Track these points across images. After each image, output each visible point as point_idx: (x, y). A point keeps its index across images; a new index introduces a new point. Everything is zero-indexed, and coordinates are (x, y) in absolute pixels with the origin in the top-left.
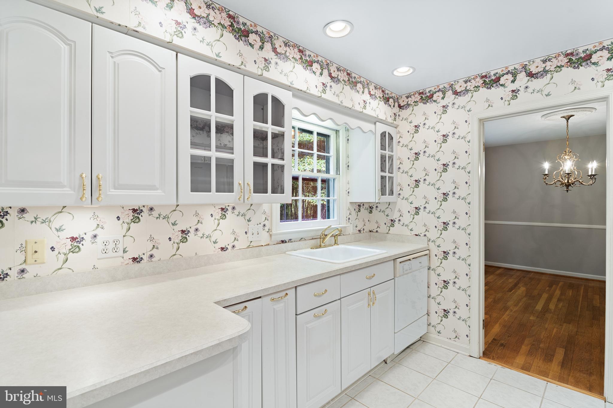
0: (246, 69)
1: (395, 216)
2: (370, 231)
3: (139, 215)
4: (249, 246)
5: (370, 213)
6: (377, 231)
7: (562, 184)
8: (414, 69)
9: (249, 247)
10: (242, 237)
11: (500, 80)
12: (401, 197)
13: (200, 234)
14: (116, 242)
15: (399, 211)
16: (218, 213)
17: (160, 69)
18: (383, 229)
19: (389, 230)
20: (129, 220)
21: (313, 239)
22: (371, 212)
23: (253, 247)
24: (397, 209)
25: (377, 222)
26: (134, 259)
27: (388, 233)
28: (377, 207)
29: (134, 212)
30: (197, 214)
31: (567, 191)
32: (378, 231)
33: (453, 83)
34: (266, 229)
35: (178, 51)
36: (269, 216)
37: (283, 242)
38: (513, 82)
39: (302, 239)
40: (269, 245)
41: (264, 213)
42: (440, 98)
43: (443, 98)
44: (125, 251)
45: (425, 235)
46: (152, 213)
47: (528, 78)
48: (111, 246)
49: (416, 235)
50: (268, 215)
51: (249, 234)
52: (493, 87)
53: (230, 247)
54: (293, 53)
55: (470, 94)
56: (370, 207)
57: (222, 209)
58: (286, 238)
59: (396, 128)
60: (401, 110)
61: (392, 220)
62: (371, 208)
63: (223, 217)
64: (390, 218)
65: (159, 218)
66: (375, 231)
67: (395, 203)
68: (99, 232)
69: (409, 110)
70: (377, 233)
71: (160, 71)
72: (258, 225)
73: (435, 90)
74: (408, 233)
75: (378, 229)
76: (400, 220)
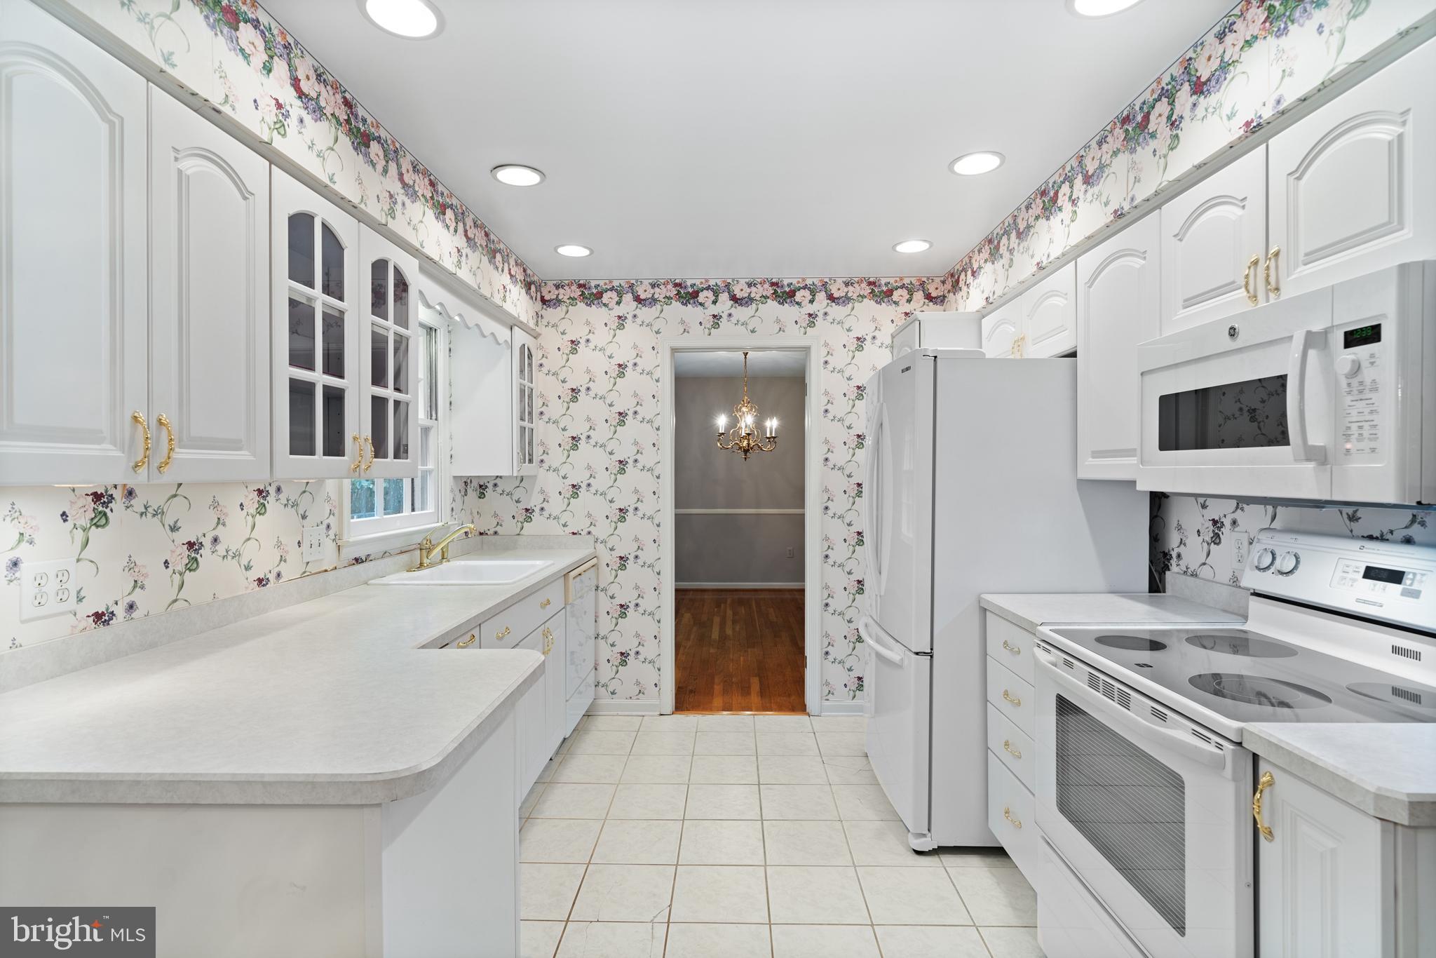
0: (366, 211)
1: (534, 501)
2: (481, 534)
3: (106, 508)
4: (305, 572)
5: (480, 497)
6: (496, 533)
7: (740, 448)
8: (592, 252)
9: (304, 575)
10: (293, 554)
11: (698, 296)
12: (546, 466)
13: (221, 549)
14: (61, 576)
15: (542, 492)
16: (252, 501)
17: (245, 194)
18: (509, 527)
19: (522, 528)
20: (87, 519)
21: (402, 553)
22: (482, 496)
23: (311, 575)
24: (537, 489)
25: (496, 515)
26: (98, 617)
27: (519, 534)
28: (495, 485)
29: (96, 501)
30: (215, 505)
31: (745, 458)
32: (499, 532)
33: (633, 282)
34: (332, 533)
35: (275, 159)
36: (335, 507)
37: (358, 561)
38: (714, 302)
39: (385, 553)
40: (336, 568)
41: (328, 499)
42: (614, 302)
43: (618, 303)
44: (78, 599)
45: (589, 533)
46: (132, 503)
47: (732, 302)
48: (51, 587)
49: (574, 534)
50: (334, 504)
51: (305, 545)
52: (689, 303)
53: (272, 578)
54: (422, 187)
55: (658, 306)
56: (481, 486)
57: (260, 492)
58: (362, 553)
59: (535, 338)
60: (545, 306)
61: (527, 510)
62: (482, 487)
63: (262, 509)
64: (522, 506)
65: (146, 515)
66: (491, 532)
67: (534, 477)
68: (23, 552)
69: (561, 311)
70: (496, 537)
71: (245, 198)
72: (318, 526)
73: (606, 286)
74: (559, 530)
75: (498, 529)
76: (542, 509)
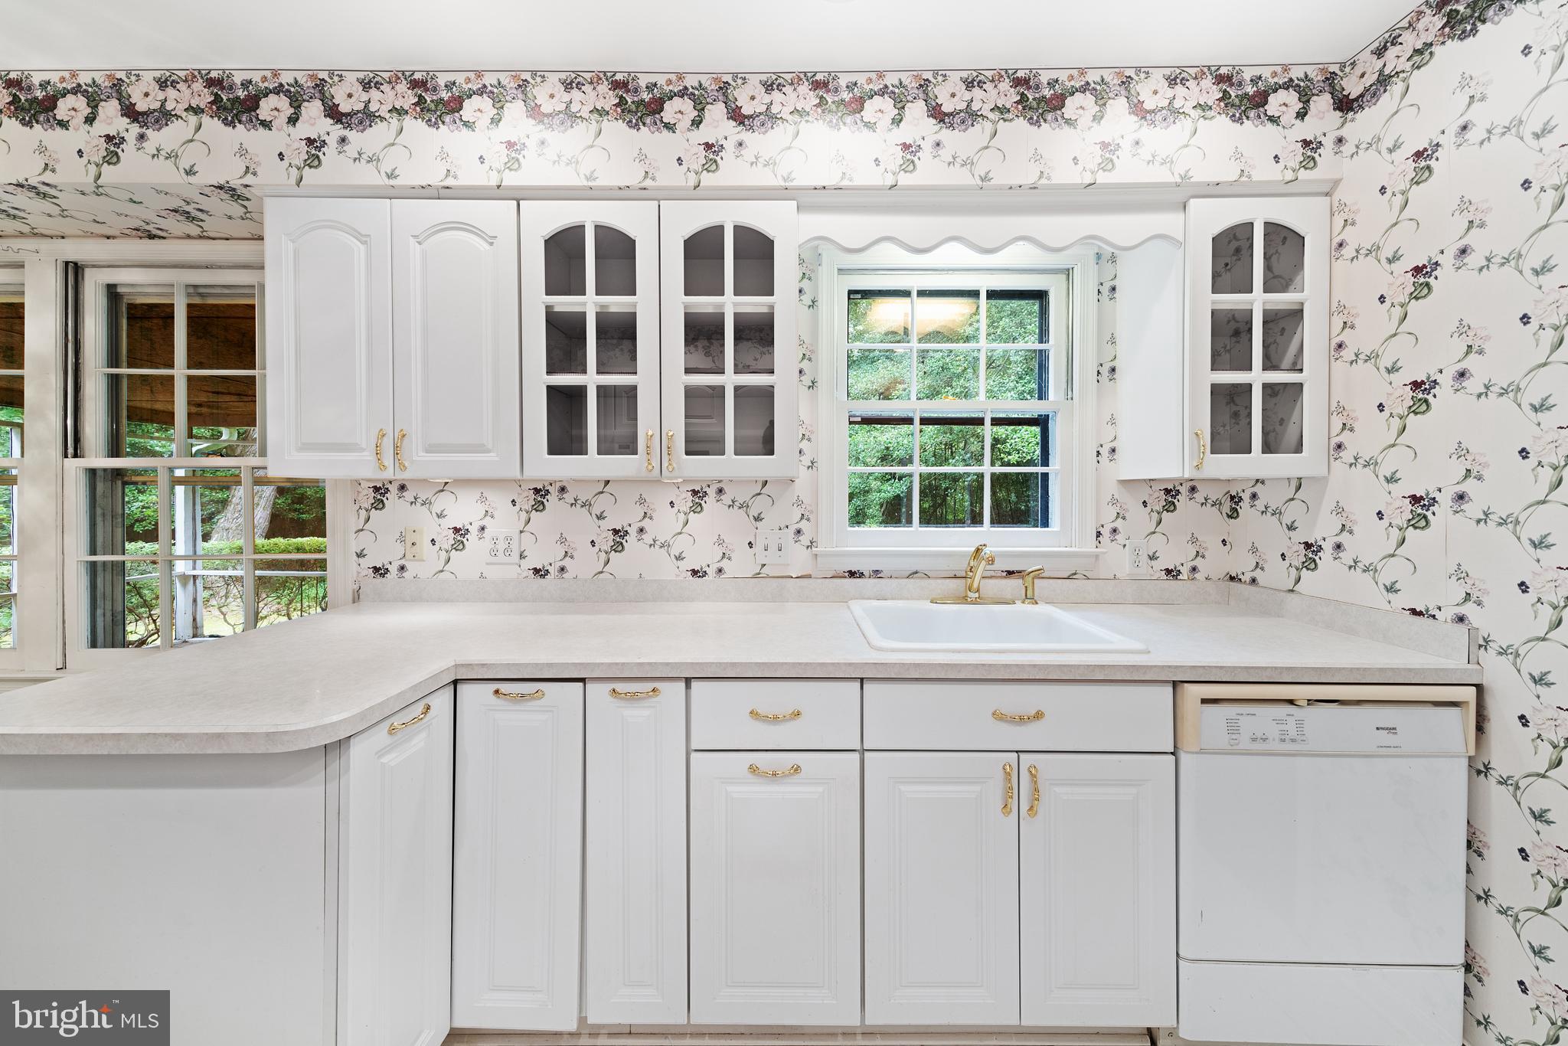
0: (657, 184)
1: (1323, 530)
2: (1232, 578)
3: (544, 499)
4: (759, 574)
5: (1230, 517)
6: (1254, 581)
9: (756, 576)
10: (740, 552)
12: (1347, 455)
13: (648, 538)
14: (508, 539)
15: (1339, 510)
16: (685, 501)
17: (491, 240)
18: (1276, 574)
19: (1298, 580)
20: (529, 506)
22: (1234, 514)
23: (768, 577)
24: (1328, 504)
25: (1254, 550)
26: (536, 571)
27: (1292, 591)
28: (1254, 496)
29: (536, 494)
30: (642, 501)
32: (1259, 580)
34: (805, 539)
35: (519, 196)
36: (811, 512)
37: (852, 574)
39: (916, 573)
40: (809, 576)
41: (799, 503)
44: (522, 556)
45: (1458, 618)
46: (564, 496)
48: (502, 545)
49: (1414, 612)
50: (809, 508)
51: (759, 547)
53: (711, 571)
54: (793, 100)
56: (1232, 498)
57: (695, 492)
58: (865, 567)
59: (1327, 194)
60: (1348, 115)
61: (1308, 546)
62: (1235, 499)
63: (697, 508)
64: (1300, 536)
65: (575, 505)
66: (1247, 578)
67: (1321, 481)
68: (487, 522)
69: (1388, 101)
70: (1252, 588)
71: (491, 244)
72: (780, 529)
74: (1378, 598)
75: (1258, 574)
76: (1338, 546)
